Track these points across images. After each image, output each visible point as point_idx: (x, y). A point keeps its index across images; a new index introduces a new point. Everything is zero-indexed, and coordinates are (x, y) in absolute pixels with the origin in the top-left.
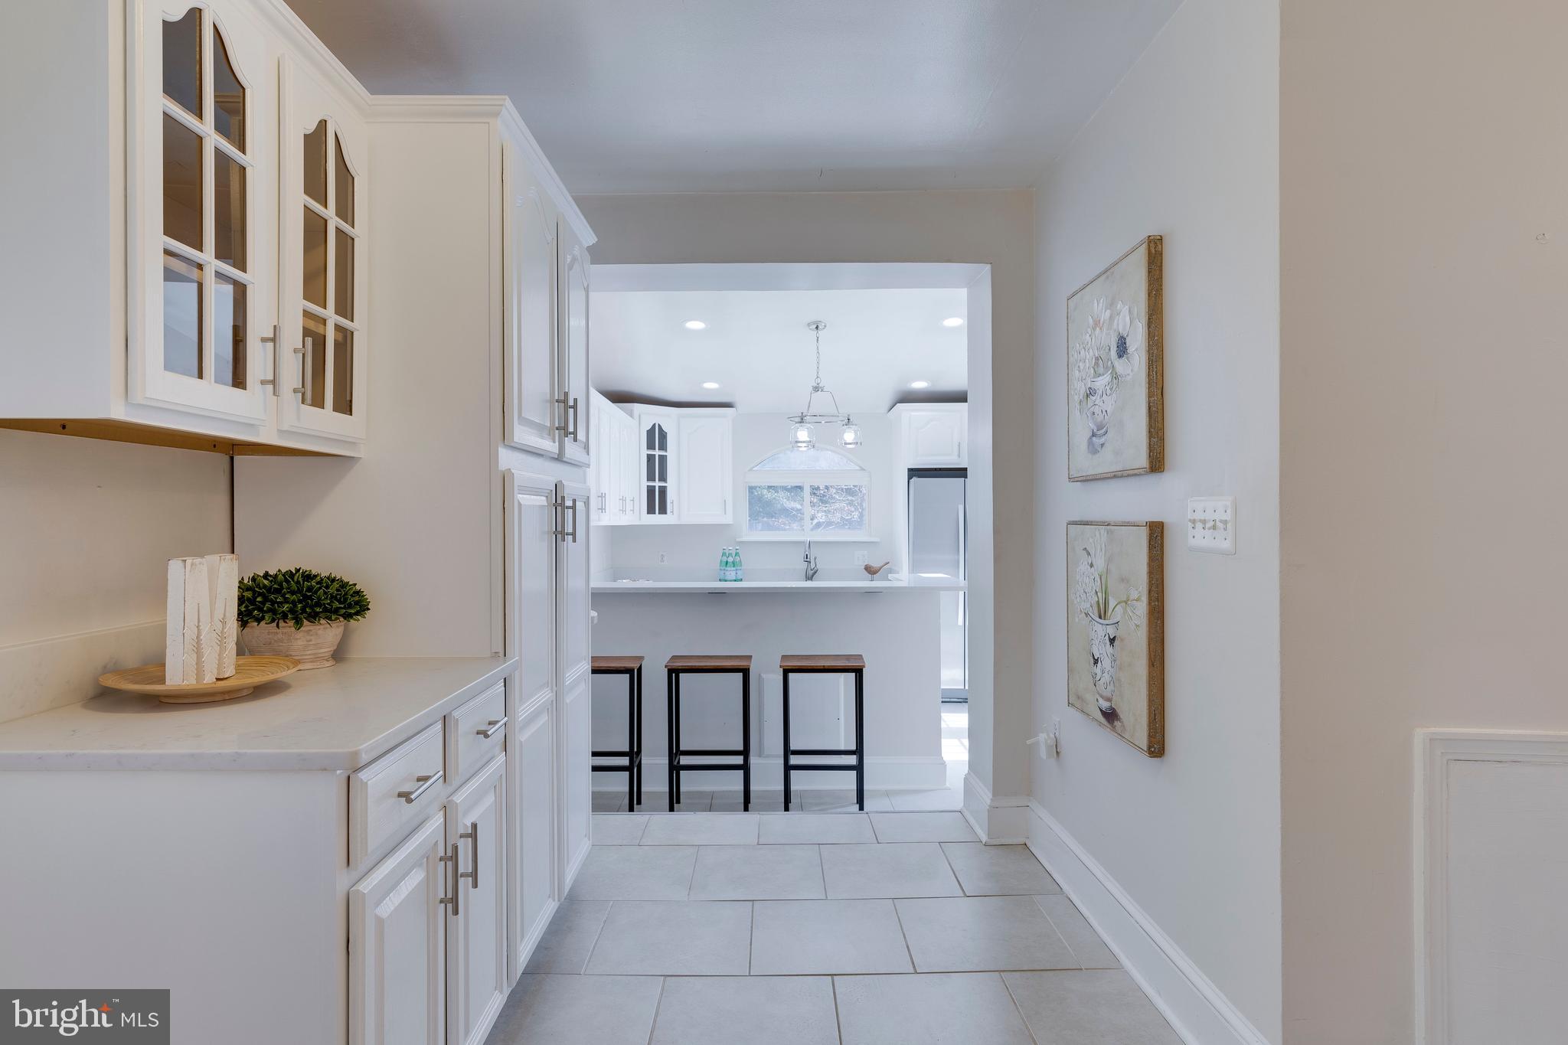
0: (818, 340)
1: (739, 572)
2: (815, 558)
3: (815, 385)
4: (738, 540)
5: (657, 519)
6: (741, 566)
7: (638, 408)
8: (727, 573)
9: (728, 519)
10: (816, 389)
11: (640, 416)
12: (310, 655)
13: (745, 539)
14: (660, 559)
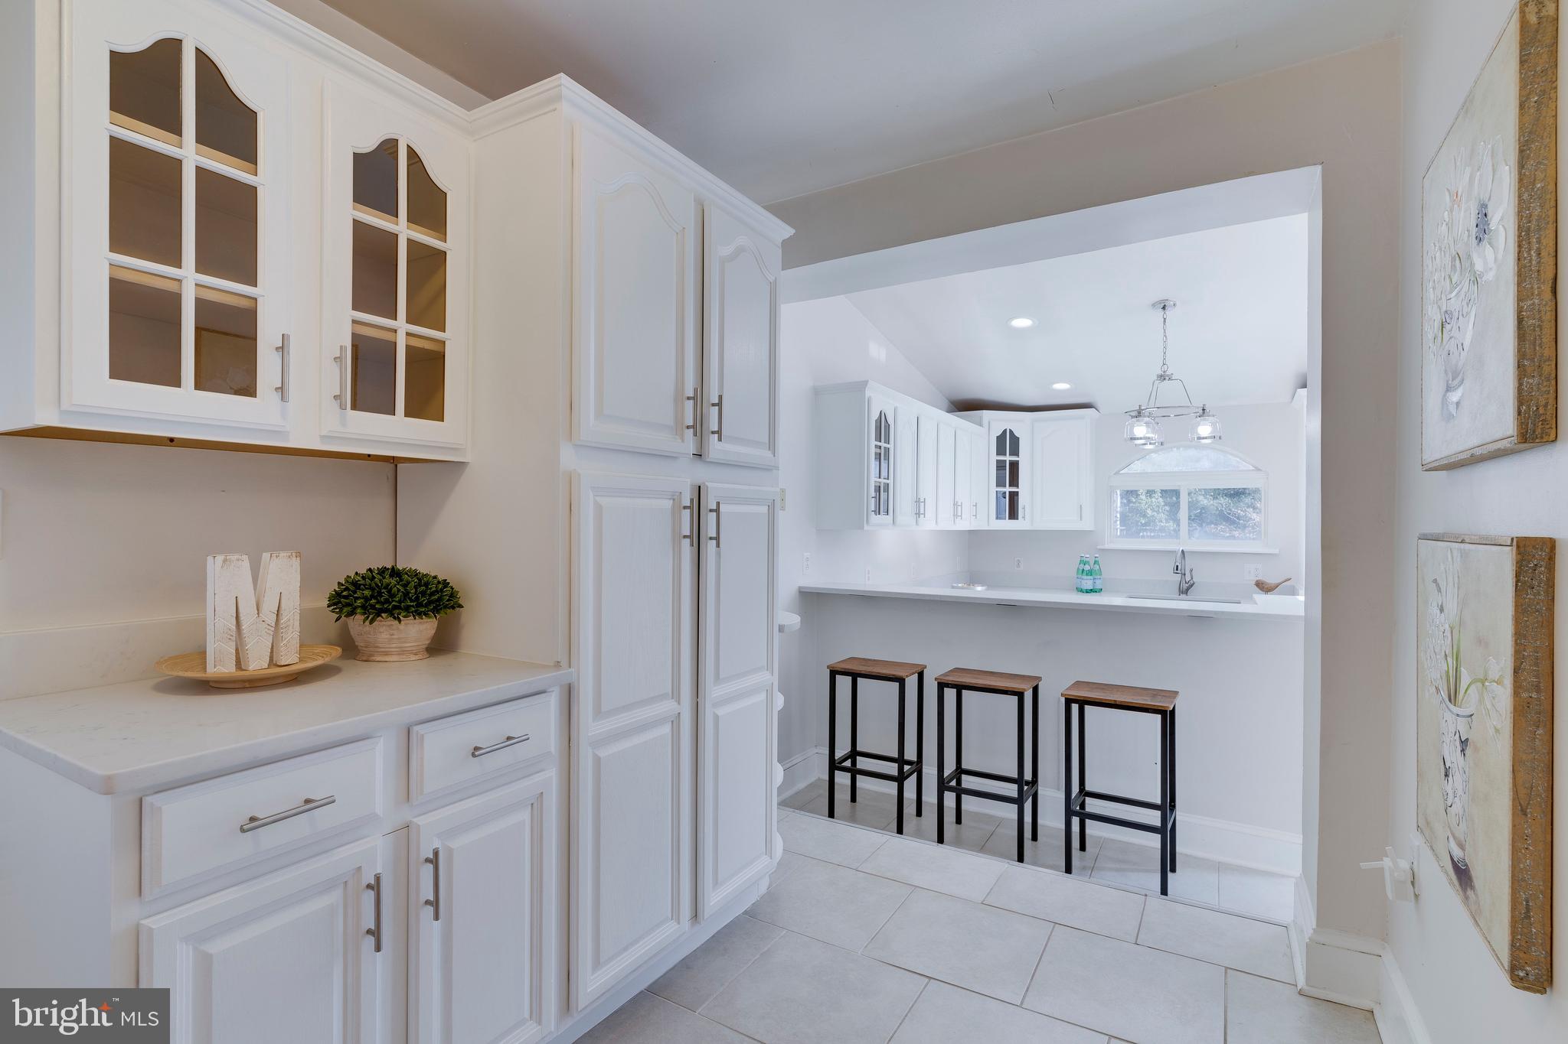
0: (1165, 321)
1: (1098, 582)
2: (1191, 571)
3: (1160, 372)
4: (1099, 547)
5: (1007, 524)
6: (1101, 575)
7: (987, 415)
8: (1084, 582)
9: (1087, 525)
10: (1162, 377)
11: (989, 423)
12: (396, 648)
13: (1107, 546)
14: (1016, 563)
